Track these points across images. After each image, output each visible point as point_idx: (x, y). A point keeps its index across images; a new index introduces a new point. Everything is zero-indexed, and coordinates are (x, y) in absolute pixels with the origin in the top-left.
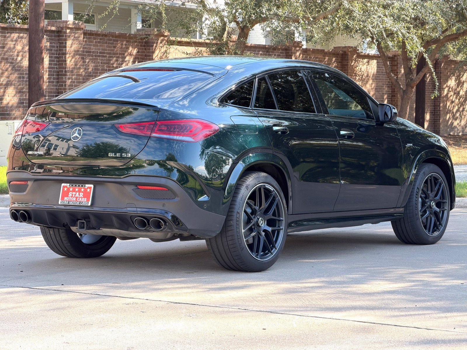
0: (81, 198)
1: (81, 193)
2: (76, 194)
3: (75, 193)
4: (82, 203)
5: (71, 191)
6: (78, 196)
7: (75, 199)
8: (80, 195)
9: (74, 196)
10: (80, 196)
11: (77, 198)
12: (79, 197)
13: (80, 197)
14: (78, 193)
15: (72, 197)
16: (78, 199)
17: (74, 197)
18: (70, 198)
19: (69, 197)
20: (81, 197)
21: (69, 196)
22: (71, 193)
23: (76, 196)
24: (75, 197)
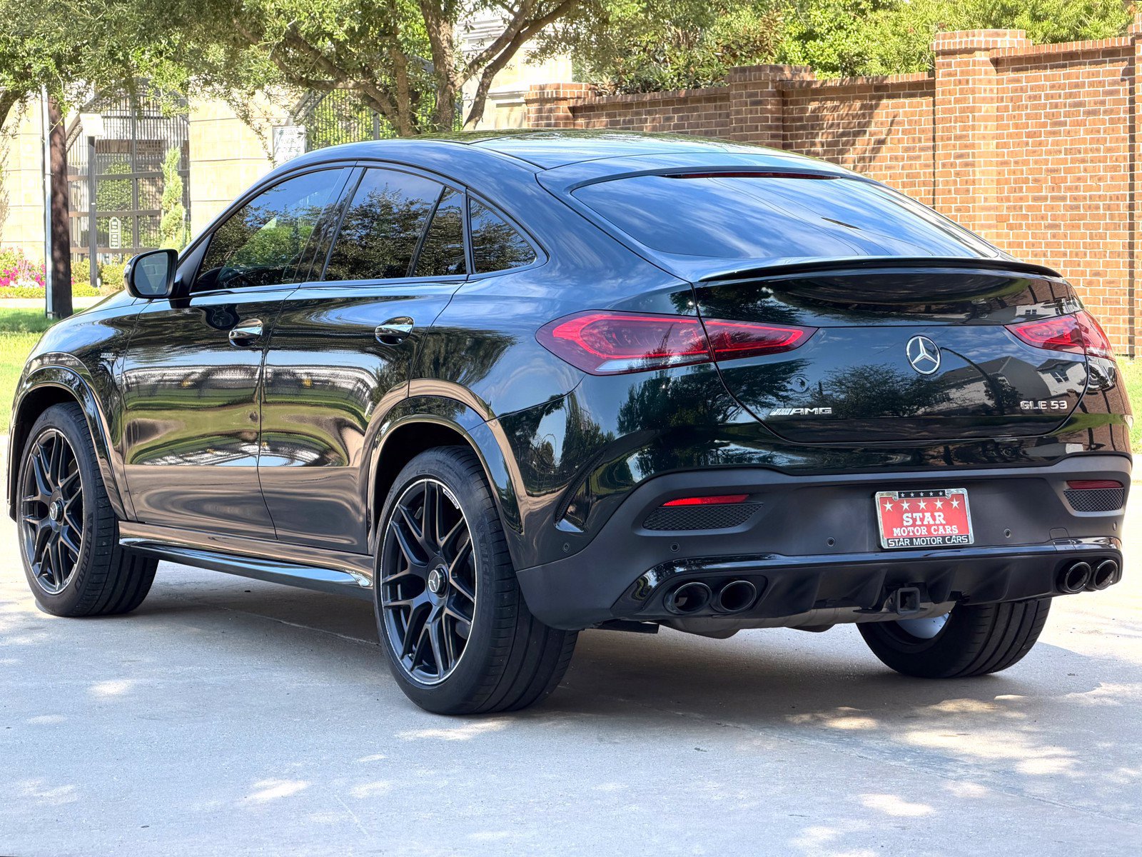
0: (941, 527)
1: (936, 514)
2: (924, 516)
3: (921, 514)
4: (949, 540)
5: (906, 511)
6: (932, 522)
7: (924, 531)
8: (937, 518)
9: (918, 522)
10: (937, 522)
11: (929, 526)
12: (935, 525)
13: (938, 525)
14: (928, 515)
15: (914, 525)
16: (935, 530)
17: (920, 526)
18: (911, 529)
19: (907, 527)
20: (941, 524)
21: (905, 524)
22: (910, 515)
23: (925, 523)
24: (923, 525)
